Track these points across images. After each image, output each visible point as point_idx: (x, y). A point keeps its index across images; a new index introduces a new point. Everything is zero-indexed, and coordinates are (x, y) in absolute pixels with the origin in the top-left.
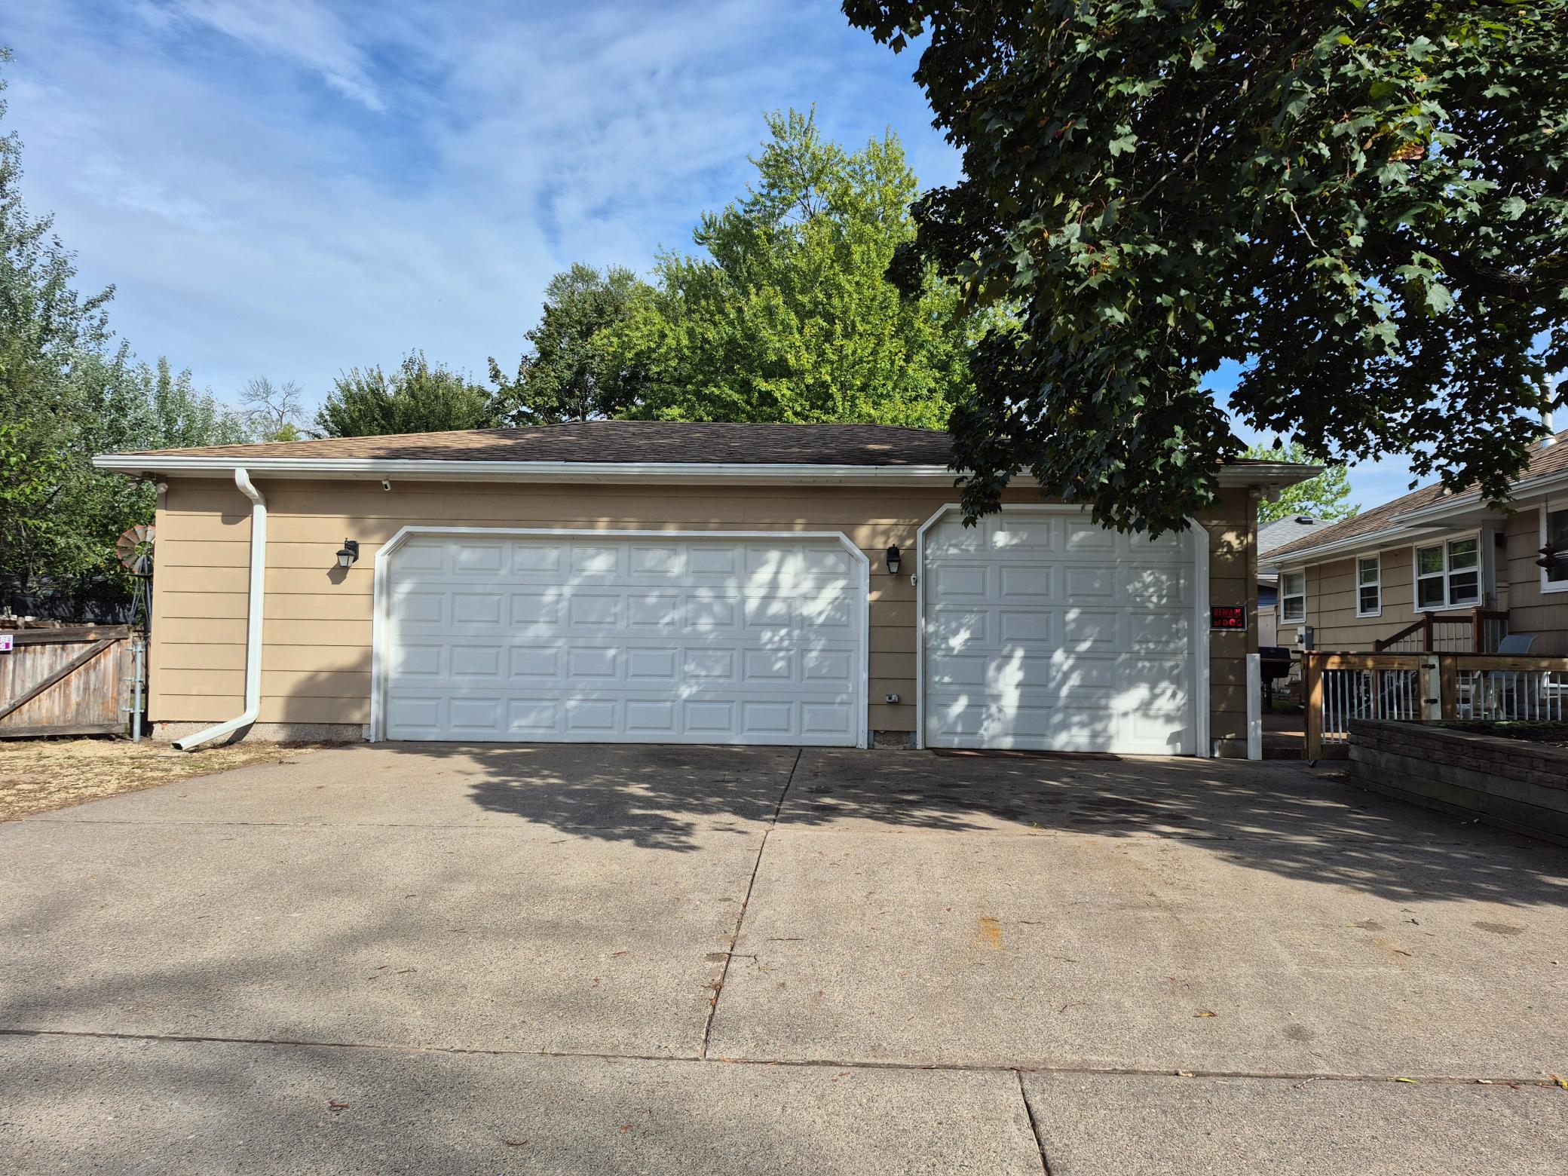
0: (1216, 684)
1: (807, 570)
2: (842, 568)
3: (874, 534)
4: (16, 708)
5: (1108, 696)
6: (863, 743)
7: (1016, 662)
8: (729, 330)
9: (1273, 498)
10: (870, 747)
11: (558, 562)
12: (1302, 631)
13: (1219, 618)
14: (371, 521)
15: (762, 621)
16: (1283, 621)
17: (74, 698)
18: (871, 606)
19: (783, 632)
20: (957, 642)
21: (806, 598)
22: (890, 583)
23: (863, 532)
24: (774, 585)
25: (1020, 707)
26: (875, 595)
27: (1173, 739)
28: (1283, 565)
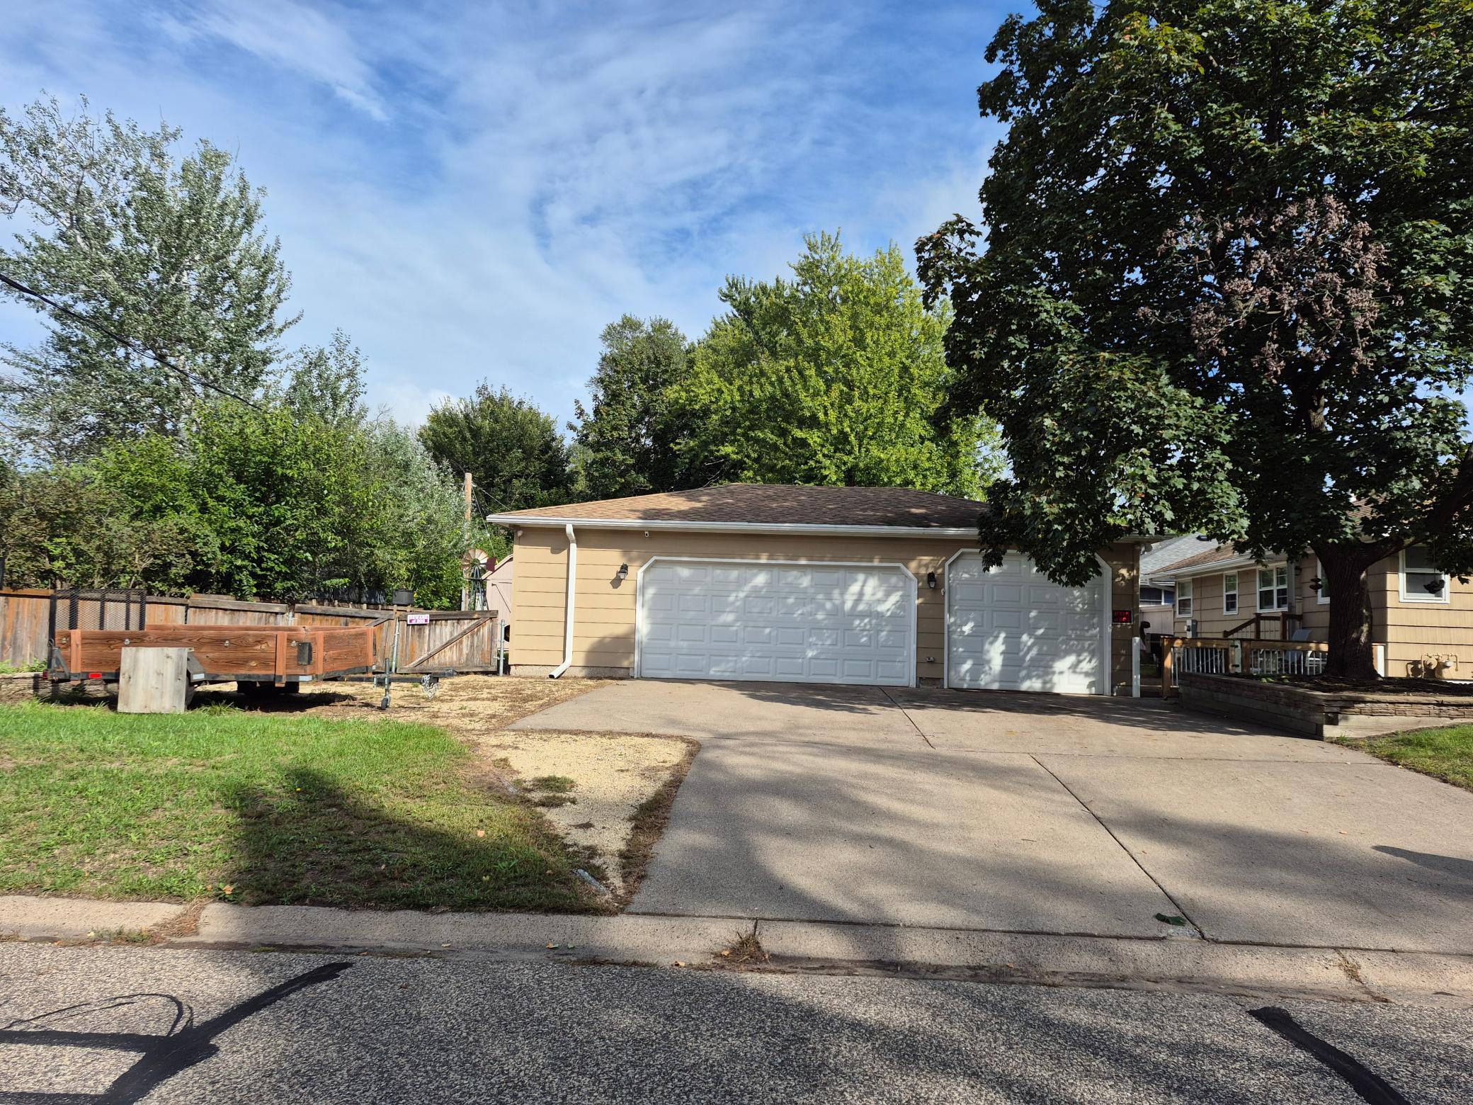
0: (1115, 655)
1: (880, 586)
2: (901, 584)
3: (920, 566)
4: (431, 656)
5: (1053, 660)
6: (913, 684)
7: (1001, 640)
8: (770, 389)
9: (1148, 549)
10: (917, 686)
11: (738, 578)
12: (1189, 623)
13: (1117, 617)
14: (634, 554)
15: (854, 614)
16: (1178, 616)
17: (465, 651)
18: (919, 607)
19: (867, 620)
20: (967, 629)
21: (879, 601)
22: (929, 593)
23: (913, 564)
24: (861, 594)
25: (1003, 666)
26: (921, 600)
27: (1090, 685)
28: (1176, 576)
